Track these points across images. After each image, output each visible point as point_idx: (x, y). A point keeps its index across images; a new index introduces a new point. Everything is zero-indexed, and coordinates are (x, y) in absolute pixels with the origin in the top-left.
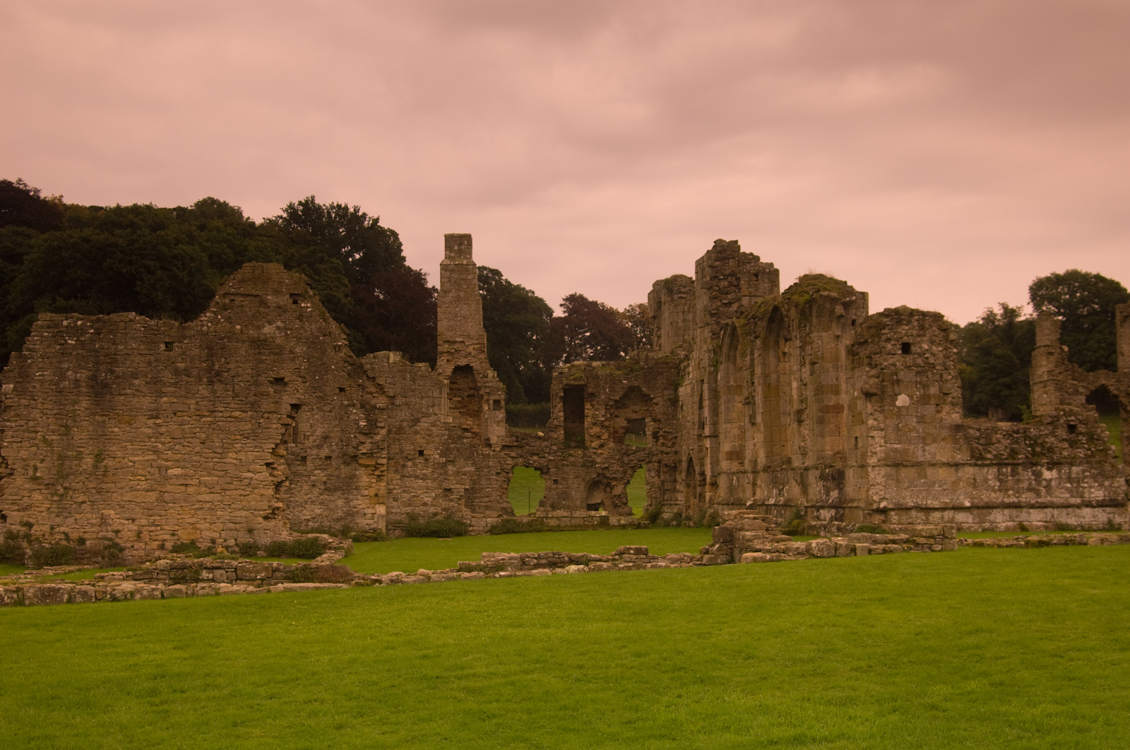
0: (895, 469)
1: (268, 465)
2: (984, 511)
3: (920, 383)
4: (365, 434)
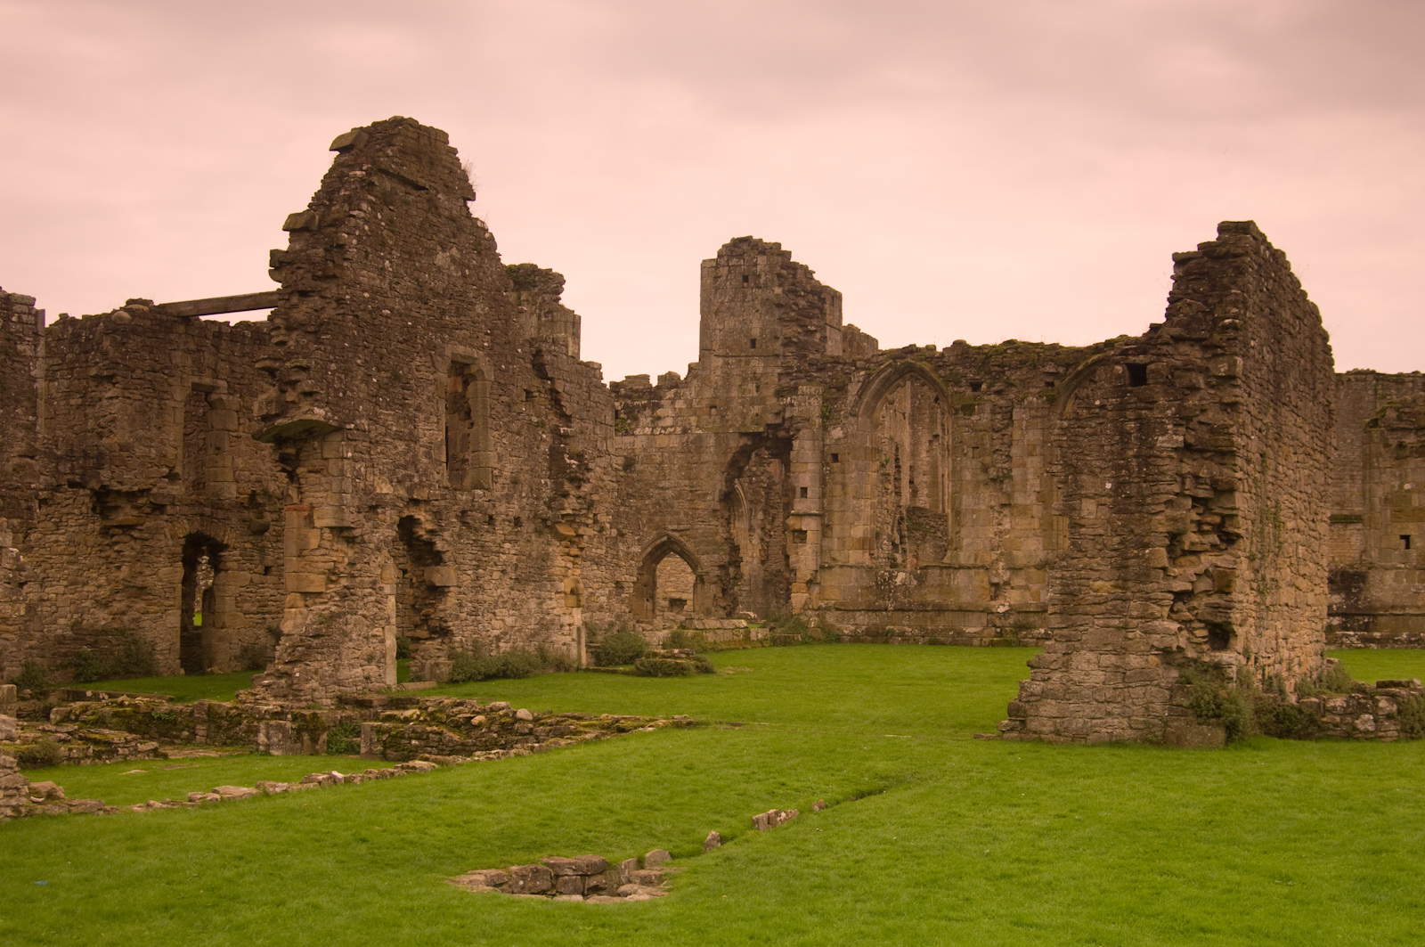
4: (572, 480)
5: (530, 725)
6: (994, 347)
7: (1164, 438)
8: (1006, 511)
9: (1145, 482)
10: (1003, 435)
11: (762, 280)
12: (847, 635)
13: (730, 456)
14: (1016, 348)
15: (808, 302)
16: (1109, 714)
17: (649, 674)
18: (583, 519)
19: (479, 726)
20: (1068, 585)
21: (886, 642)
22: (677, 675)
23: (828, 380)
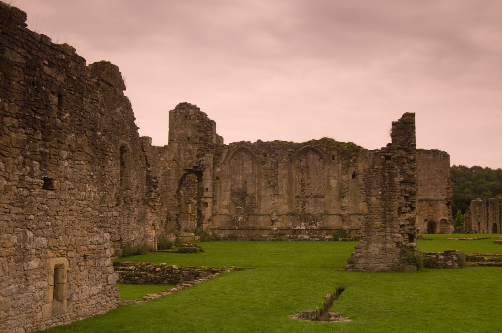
4: (154, 187)
5: (178, 271)
6: (271, 142)
7: (397, 178)
8: (276, 196)
9: (391, 191)
10: (275, 171)
11: (192, 117)
12: (222, 238)
13: (180, 177)
14: (279, 143)
15: (207, 125)
16: (381, 262)
17: (184, 252)
18: (156, 200)
19: (159, 271)
20: (367, 223)
21: (236, 240)
22: (194, 252)
23: (215, 152)
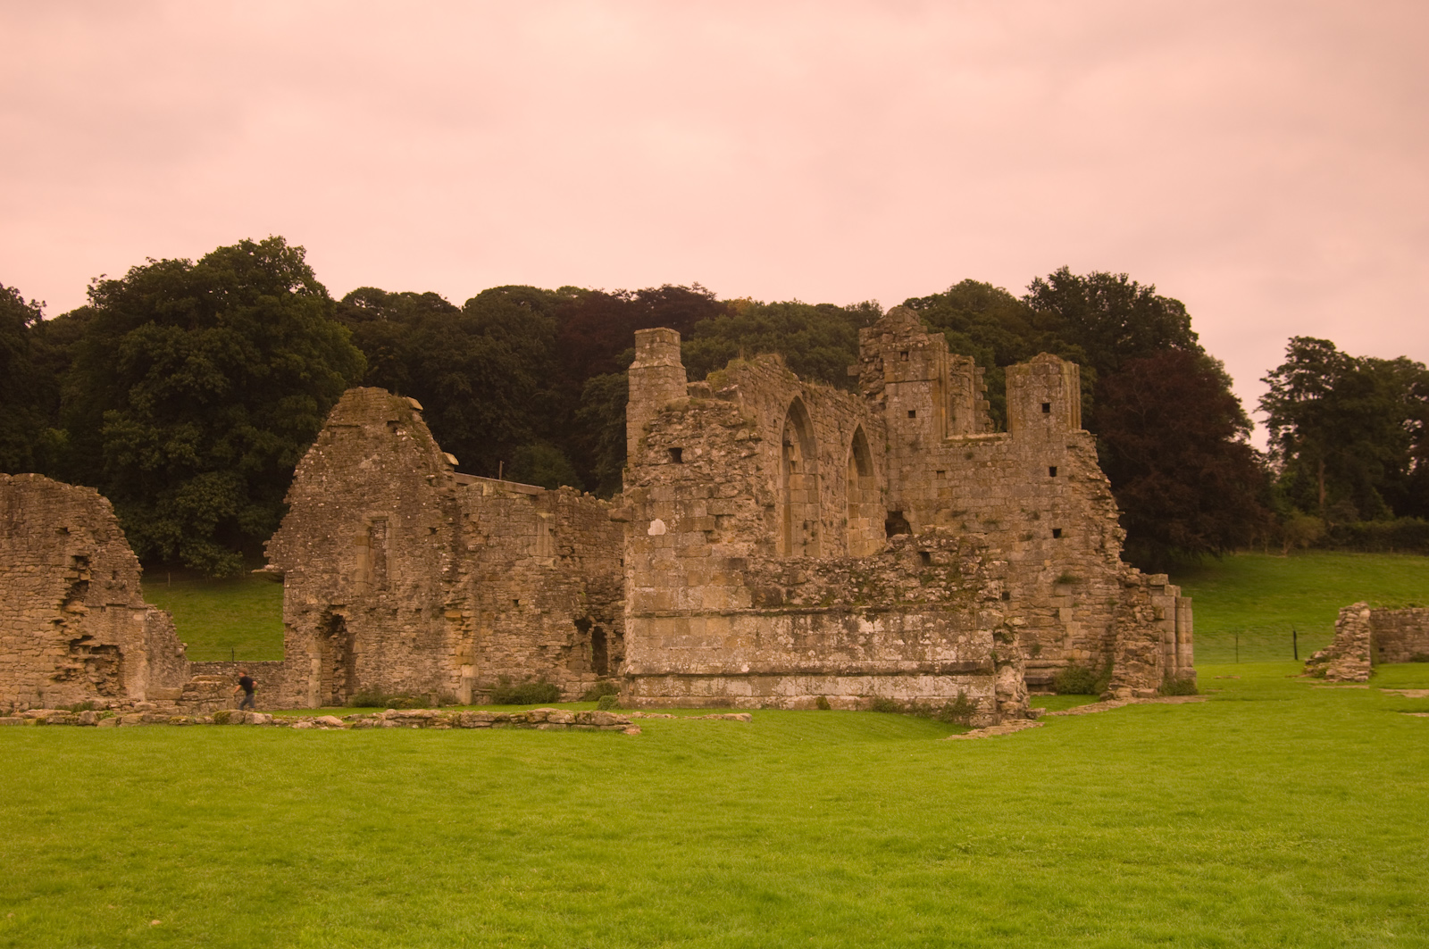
0: (646, 621)
1: (57, 622)
2: (769, 679)
3: (681, 503)
